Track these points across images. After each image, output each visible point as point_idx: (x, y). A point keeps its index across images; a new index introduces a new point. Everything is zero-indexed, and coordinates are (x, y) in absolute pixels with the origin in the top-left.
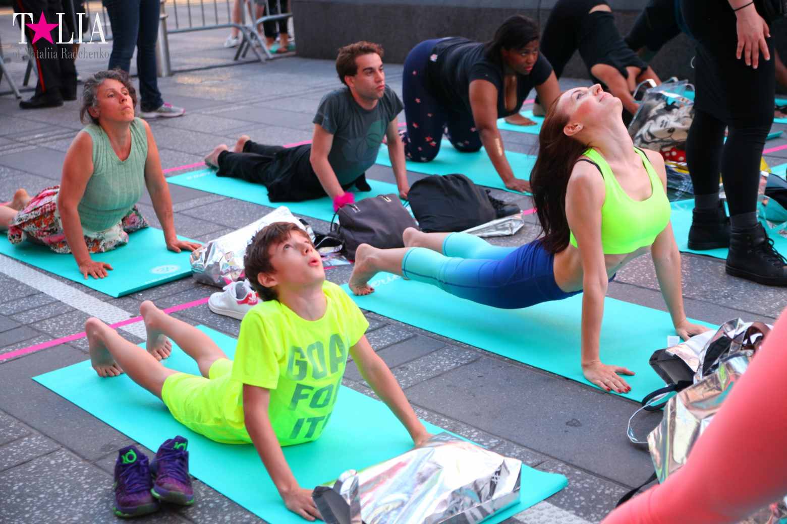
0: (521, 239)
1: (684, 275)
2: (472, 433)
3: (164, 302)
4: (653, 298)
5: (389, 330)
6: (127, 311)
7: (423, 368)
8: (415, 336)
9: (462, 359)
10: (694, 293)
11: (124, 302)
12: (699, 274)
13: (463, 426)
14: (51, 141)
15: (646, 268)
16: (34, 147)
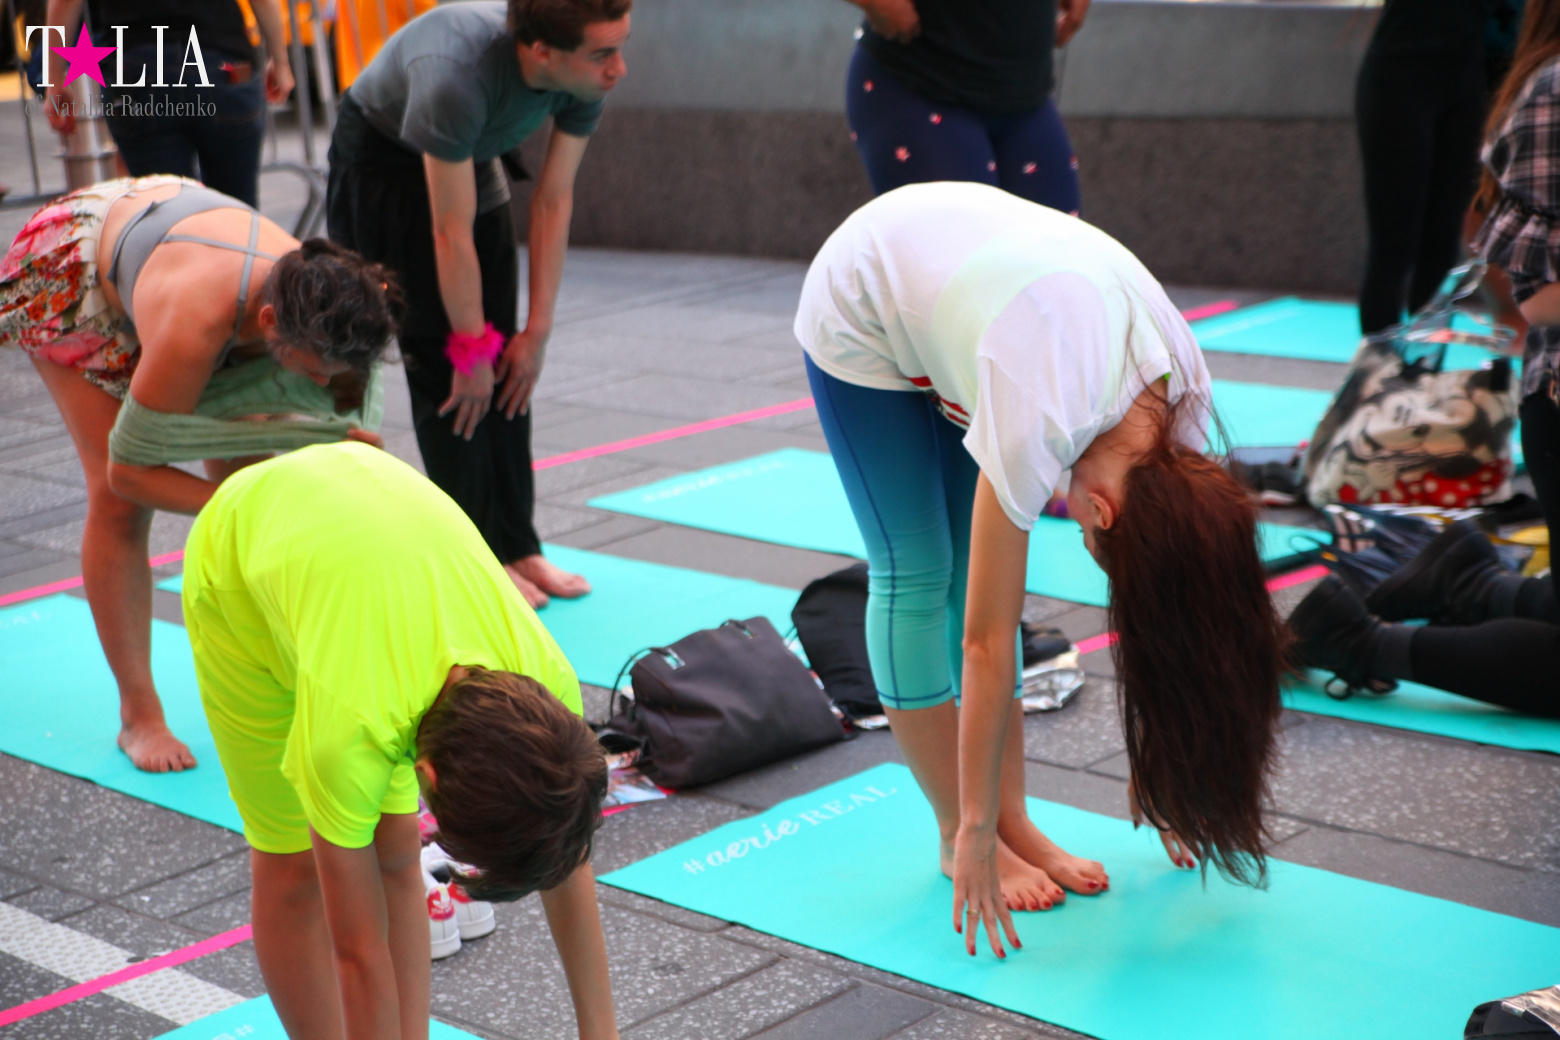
0: (1081, 719)
1: (1499, 808)
3: (208, 917)
4: (1429, 868)
5: (789, 973)
6: (117, 945)
8: (855, 986)
10: (1529, 854)
12: (1532, 802)
15: (1399, 789)
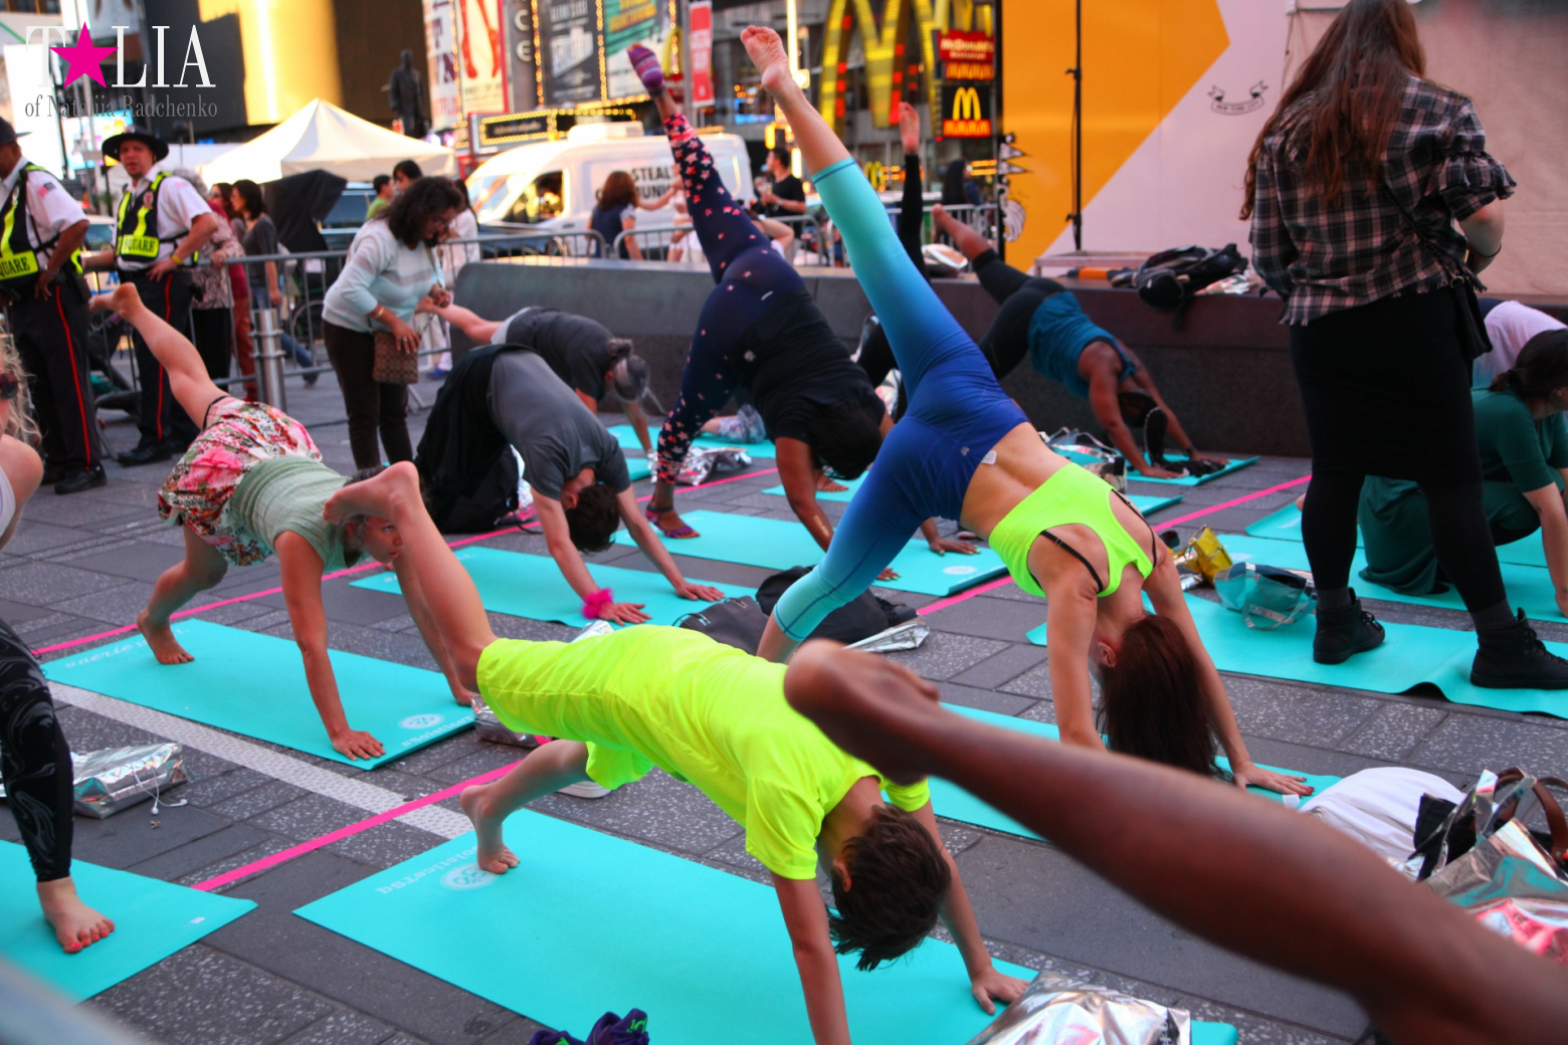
2: (1042, 964)
6: (394, 791)
9: (957, 843)
11: (382, 778)
13: (1022, 951)
14: (155, 532)
16: (132, 542)
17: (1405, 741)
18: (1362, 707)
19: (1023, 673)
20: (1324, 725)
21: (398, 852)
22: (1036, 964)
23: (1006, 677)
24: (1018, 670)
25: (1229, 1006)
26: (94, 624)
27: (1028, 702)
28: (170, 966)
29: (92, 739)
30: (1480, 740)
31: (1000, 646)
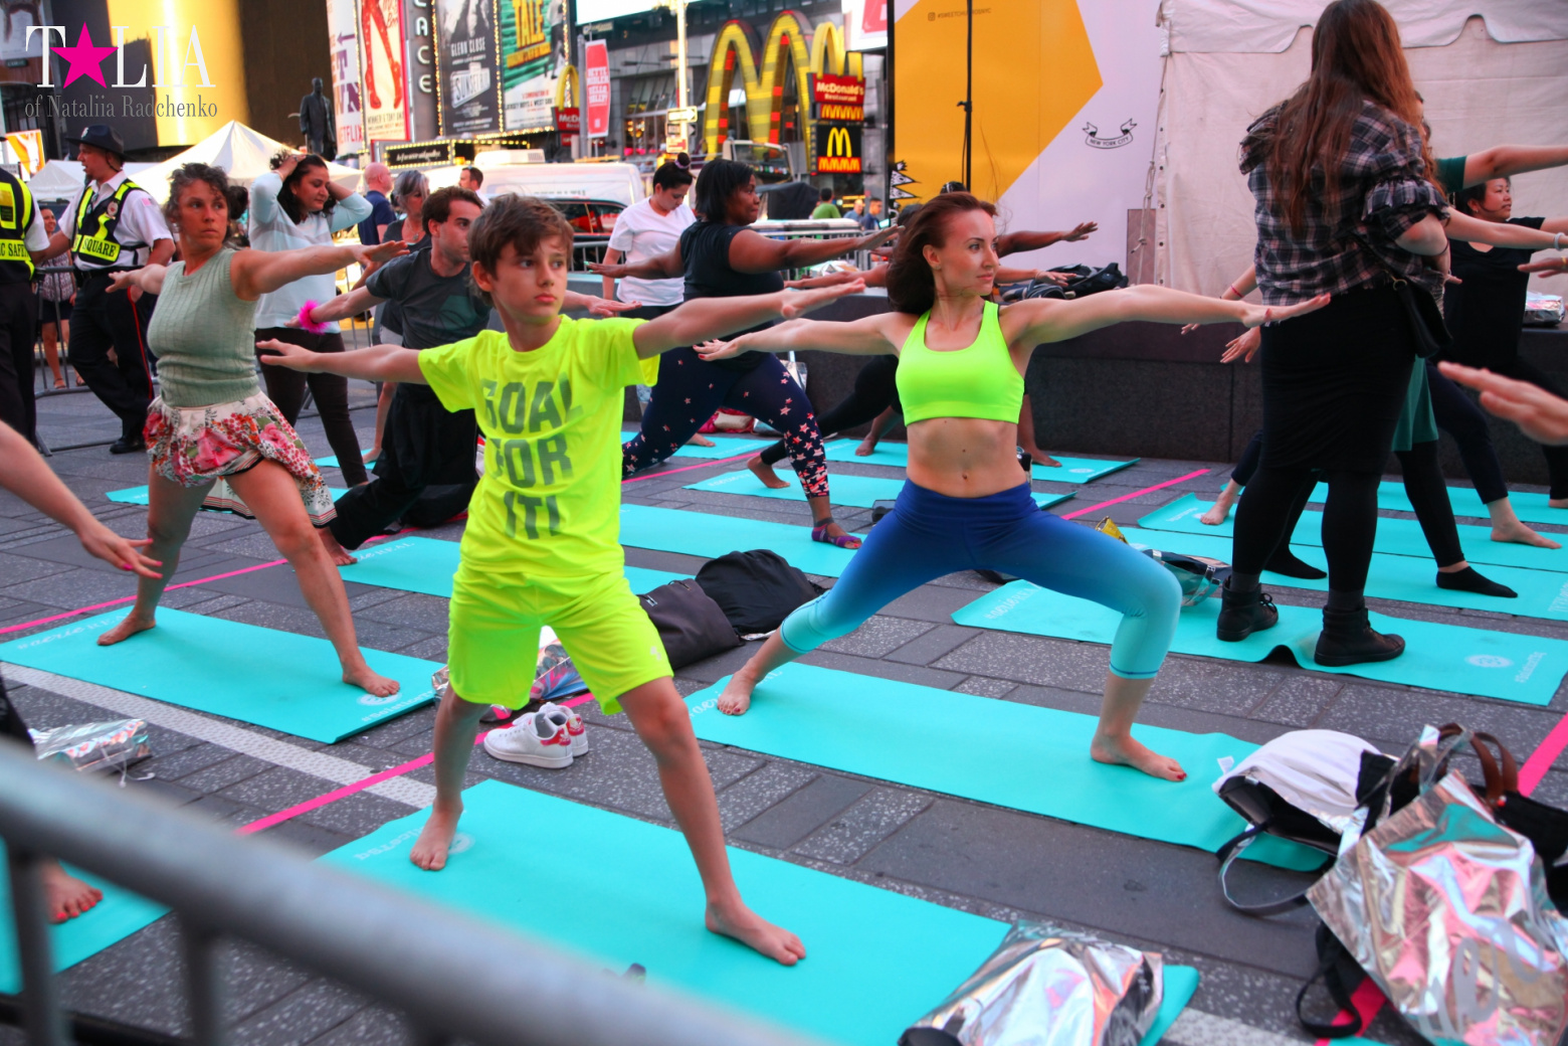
2: (1008, 916)
5: (777, 771)
6: (360, 764)
7: (866, 823)
9: (912, 806)
11: (347, 751)
13: (987, 904)
17: (1310, 710)
18: (1265, 680)
19: (952, 651)
20: (1235, 696)
21: (372, 821)
22: (1001, 916)
23: (936, 655)
24: (947, 648)
25: (1186, 951)
26: (43, 608)
27: (960, 677)
28: (154, 932)
29: (51, 717)
30: (1375, 708)
31: (926, 627)
